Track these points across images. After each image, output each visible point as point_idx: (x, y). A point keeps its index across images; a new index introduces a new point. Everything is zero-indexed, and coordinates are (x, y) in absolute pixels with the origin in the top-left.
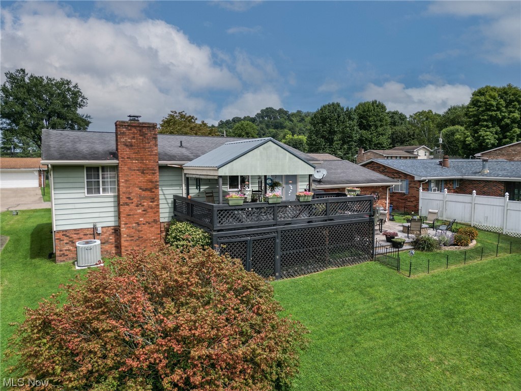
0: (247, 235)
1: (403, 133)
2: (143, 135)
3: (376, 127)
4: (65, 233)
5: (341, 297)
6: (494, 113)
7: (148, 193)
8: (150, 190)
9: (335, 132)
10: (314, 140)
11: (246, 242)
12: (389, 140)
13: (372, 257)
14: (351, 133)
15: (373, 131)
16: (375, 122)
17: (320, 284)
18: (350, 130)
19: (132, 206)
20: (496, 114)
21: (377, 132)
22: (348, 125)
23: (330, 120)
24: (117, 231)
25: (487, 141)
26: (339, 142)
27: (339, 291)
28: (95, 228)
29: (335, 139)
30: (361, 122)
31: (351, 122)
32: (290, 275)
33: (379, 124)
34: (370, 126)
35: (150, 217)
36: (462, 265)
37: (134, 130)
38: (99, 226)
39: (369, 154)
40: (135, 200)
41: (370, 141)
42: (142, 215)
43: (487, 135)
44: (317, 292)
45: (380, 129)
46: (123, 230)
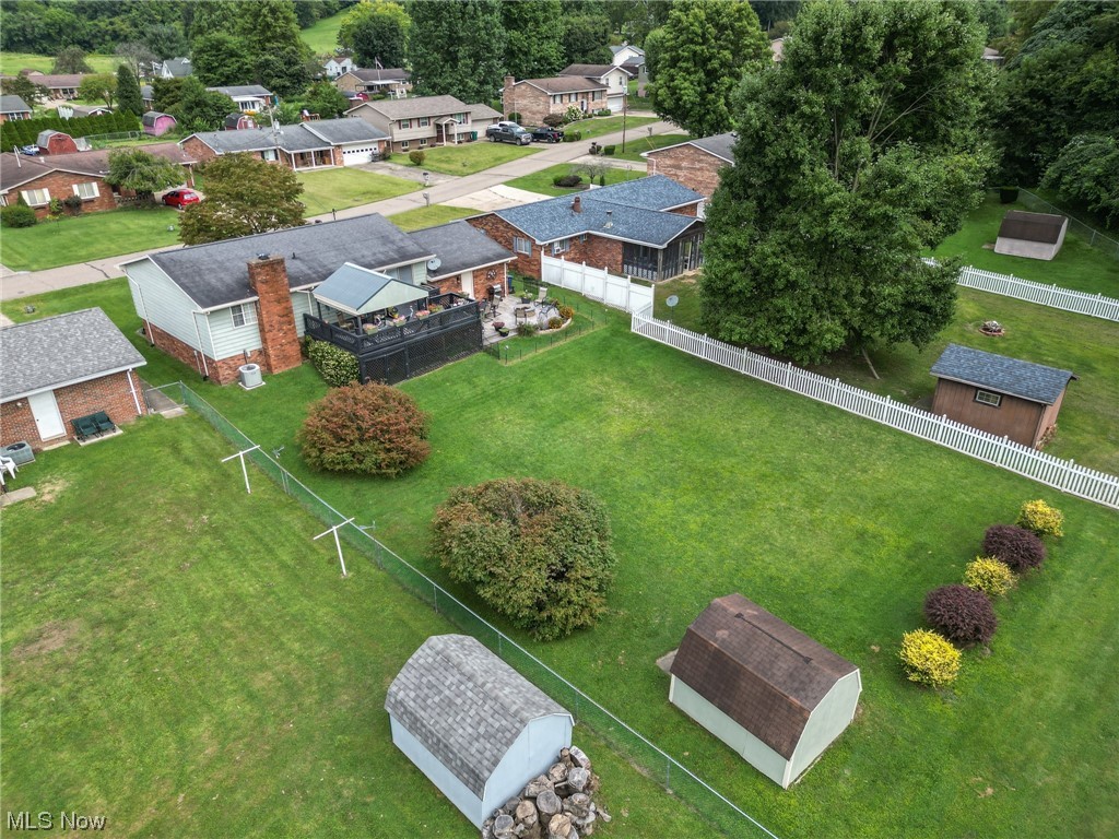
0: (384, 353)
1: (586, 33)
2: (275, 270)
3: (537, 22)
4: (224, 361)
5: (455, 388)
6: (698, 48)
7: (286, 318)
8: (287, 315)
9: (460, 40)
10: (421, 56)
11: (383, 358)
12: (562, 48)
13: (481, 348)
14: (489, 41)
15: (531, 31)
16: (534, 11)
17: (440, 379)
18: (488, 34)
19: (274, 332)
20: (703, 50)
21: (538, 33)
22: (481, 24)
23: (449, 12)
24: (263, 353)
25: (685, 98)
26: (468, 62)
27: (454, 383)
28: (245, 354)
29: (460, 55)
30: (509, 10)
31: (488, 17)
32: (417, 375)
33: (540, 15)
34: (526, 22)
35: (290, 337)
36: (549, 348)
37: (267, 268)
38: (248, 351)
39: (523, 87)
40: (276, 326)
41: (526, 54)
42: (283, 338)
43: (685, 89)
44: (438, 386)
45: (544, 28)
46: (271, 352)
